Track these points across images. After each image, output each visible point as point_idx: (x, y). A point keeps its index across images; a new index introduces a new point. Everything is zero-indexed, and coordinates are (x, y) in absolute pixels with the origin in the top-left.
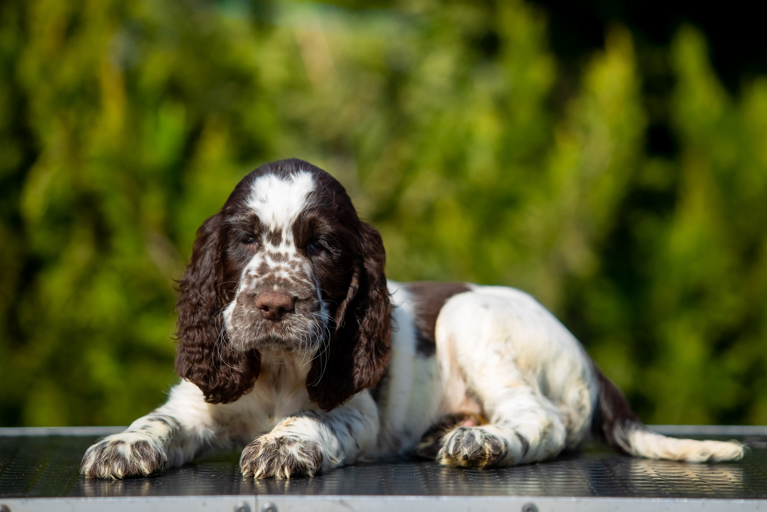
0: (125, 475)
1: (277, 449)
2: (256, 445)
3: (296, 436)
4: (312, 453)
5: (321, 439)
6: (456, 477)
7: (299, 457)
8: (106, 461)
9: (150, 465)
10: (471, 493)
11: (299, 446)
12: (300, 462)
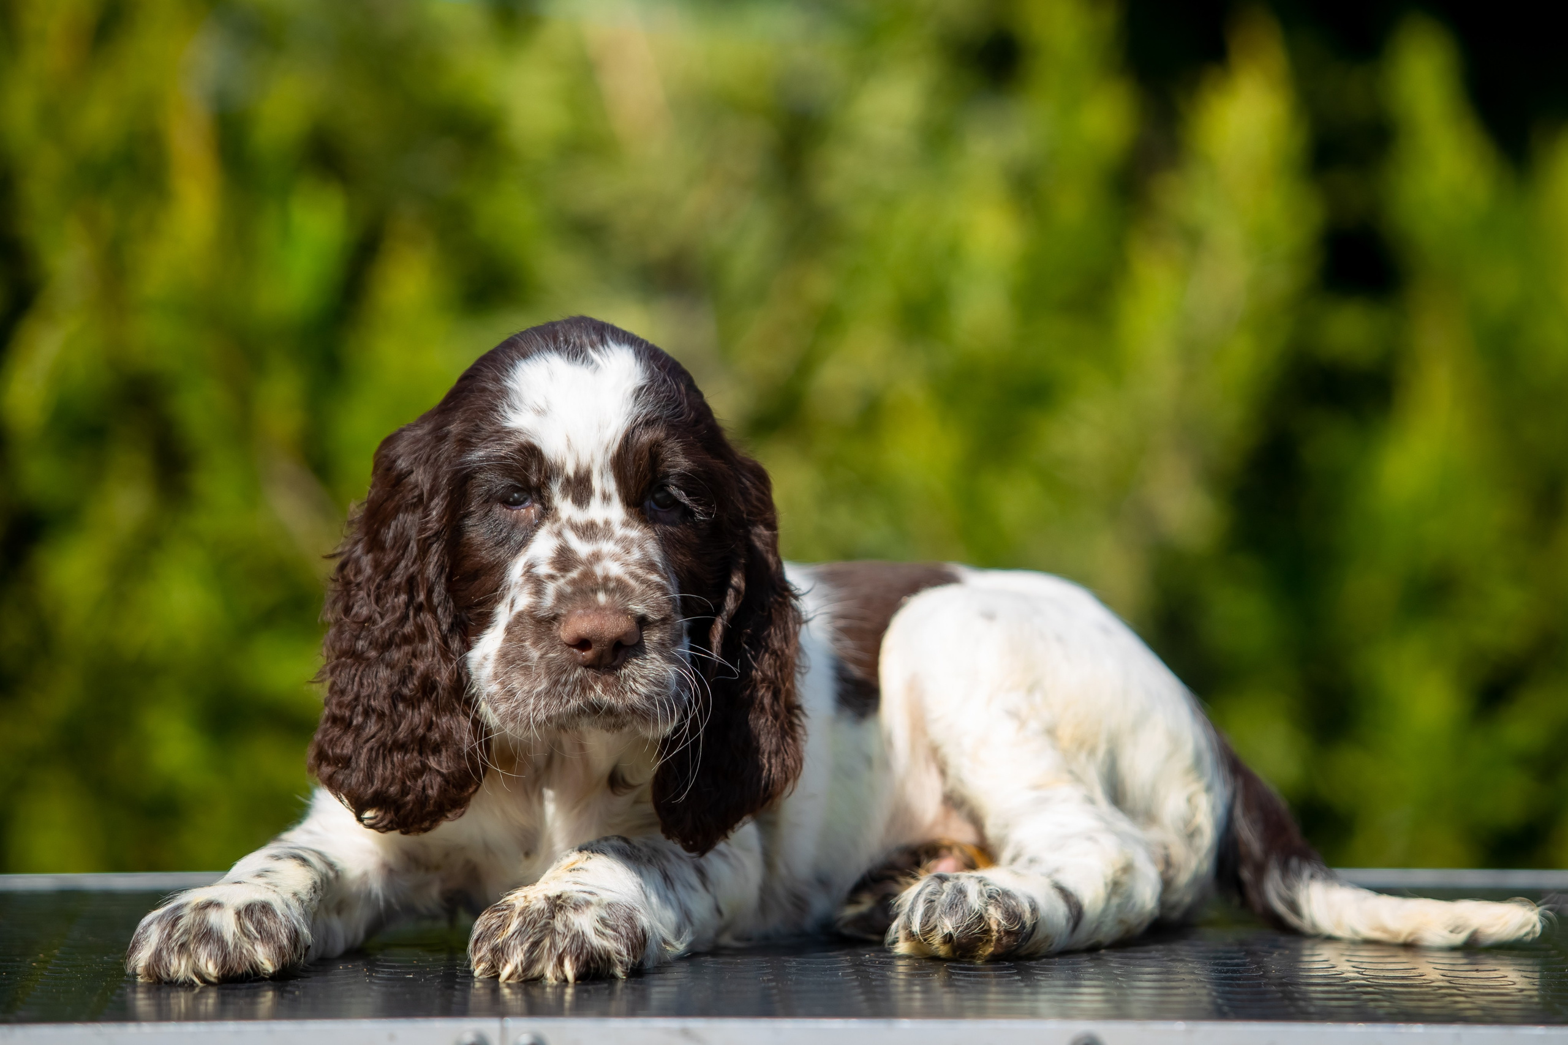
0: (223, 975)
1: (550, 919)
2: (503, 910)
3: (590, 893)
4: (625, 928)
5: (644, 900)
6: (929, 978)
7: (596, 938)
8: (182, 945)
9: (275, 953)
10: (958, 1013)
11: (597, 914)
12: (597, 949)
